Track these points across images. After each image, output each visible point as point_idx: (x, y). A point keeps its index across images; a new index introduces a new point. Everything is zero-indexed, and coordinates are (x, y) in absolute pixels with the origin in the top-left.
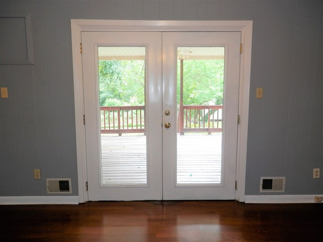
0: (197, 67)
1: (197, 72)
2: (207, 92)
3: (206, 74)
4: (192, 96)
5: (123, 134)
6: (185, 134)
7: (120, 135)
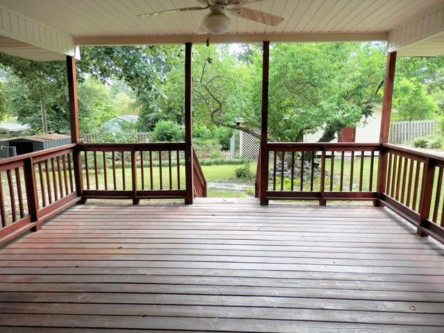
0: (297, 68)
1: (296, 76)
2: (315, 111)
3: (313, 80)
4: (287, 117)
5: (142, 202)
6: (270, 202)
7: (136, 203)
